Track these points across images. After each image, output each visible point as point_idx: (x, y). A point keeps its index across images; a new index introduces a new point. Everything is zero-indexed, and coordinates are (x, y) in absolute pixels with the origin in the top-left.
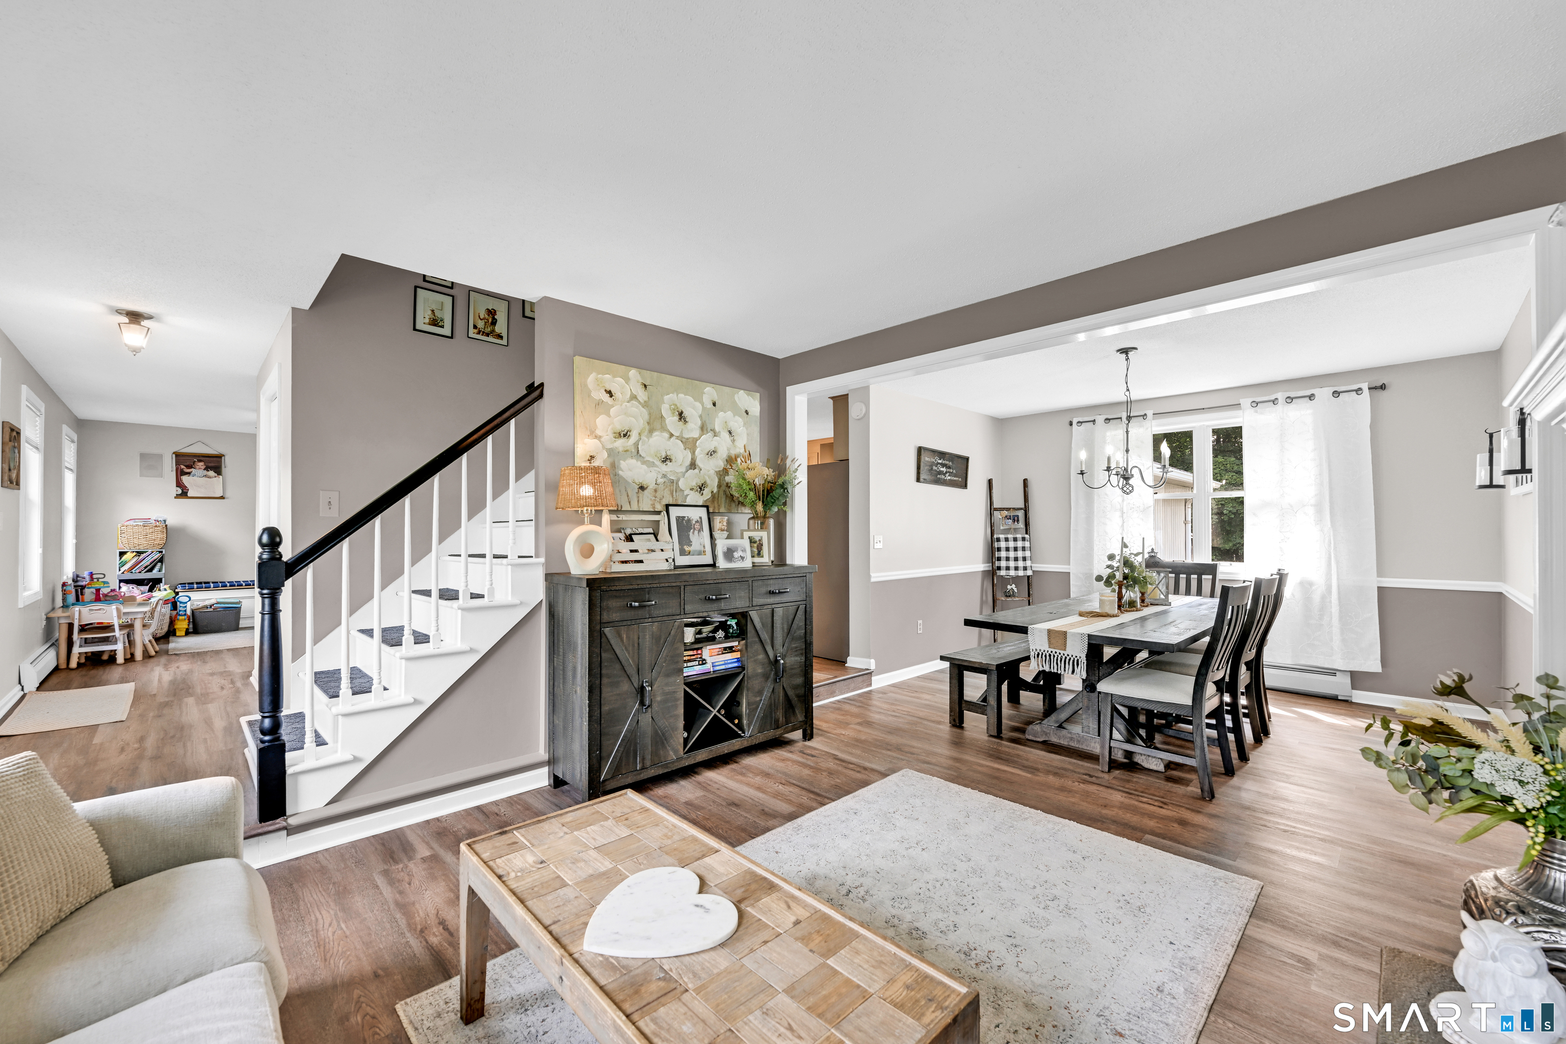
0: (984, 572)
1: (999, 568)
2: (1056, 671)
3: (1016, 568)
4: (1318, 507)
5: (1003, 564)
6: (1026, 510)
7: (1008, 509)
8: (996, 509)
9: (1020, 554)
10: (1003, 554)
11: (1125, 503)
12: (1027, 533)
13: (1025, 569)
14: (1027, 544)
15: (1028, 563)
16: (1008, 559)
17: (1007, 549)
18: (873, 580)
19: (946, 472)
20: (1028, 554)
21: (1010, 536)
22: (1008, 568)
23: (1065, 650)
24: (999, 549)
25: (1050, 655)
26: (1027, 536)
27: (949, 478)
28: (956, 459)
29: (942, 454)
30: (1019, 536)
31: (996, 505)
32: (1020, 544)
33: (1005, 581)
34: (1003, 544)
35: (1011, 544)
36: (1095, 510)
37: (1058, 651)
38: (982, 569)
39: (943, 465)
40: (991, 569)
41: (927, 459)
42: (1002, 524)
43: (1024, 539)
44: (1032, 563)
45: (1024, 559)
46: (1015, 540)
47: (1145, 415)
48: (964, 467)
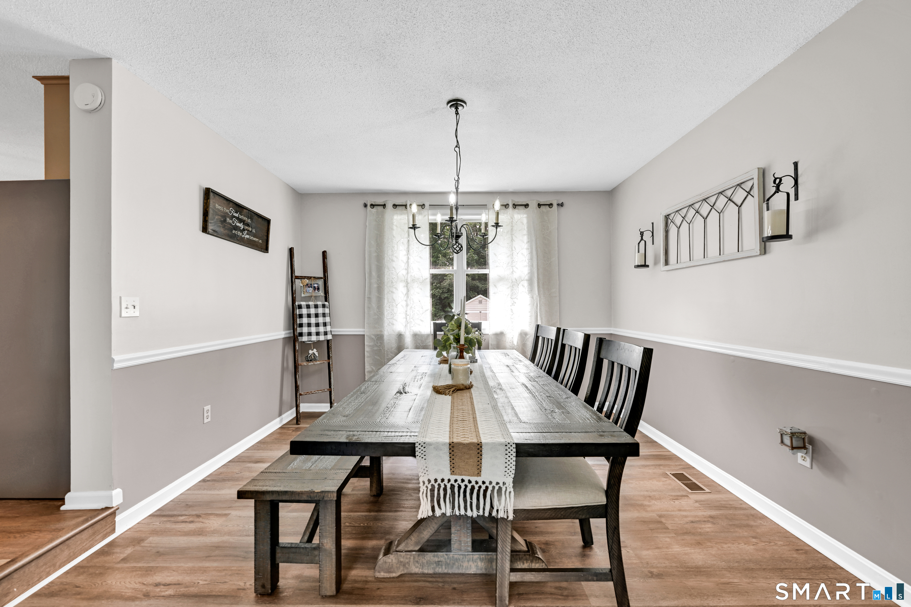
0: (284, 339)
1: (301, 334)
2: (463, 512)
3: (318, 334)
4: (530, 281)
5: (305, 330)
6: (325, 279)
7: (309, 278)
8: (297, 277)
9: (321, 320)
10: (305, 320)
11: (409, 275)
12: (326, 301)
13: (326, 333)
14: (327, 311)
15: (328, 328)
16: (309, 325)
17: (309, 316)
18: (116, 366)
19: (244, 230)
20: (328, 319)
21: (311, 303)
22: (310, 334)
23: (479, 474)
24: (301, 316)
25: (452, 486)
26: (326, 303)
27: (247, 236)
28: (256, 217)
29: (239, 207)
30: (320, 303)
31: (297, 273)
32: (320, 311)
33: (306, 346)
34: (304, 311)
35: (313, 311)
36: (386, 280)
37: (466, 478)
38: (283, 336)
39: (241, 221)
40: (292, 335)
41: (217, 206)
42: (303, 292)
43: (324, 306)
44: (331, 328)
45: (325, 324)
46: (316, 306)
47: (424, 205)
48: (266, 229)
